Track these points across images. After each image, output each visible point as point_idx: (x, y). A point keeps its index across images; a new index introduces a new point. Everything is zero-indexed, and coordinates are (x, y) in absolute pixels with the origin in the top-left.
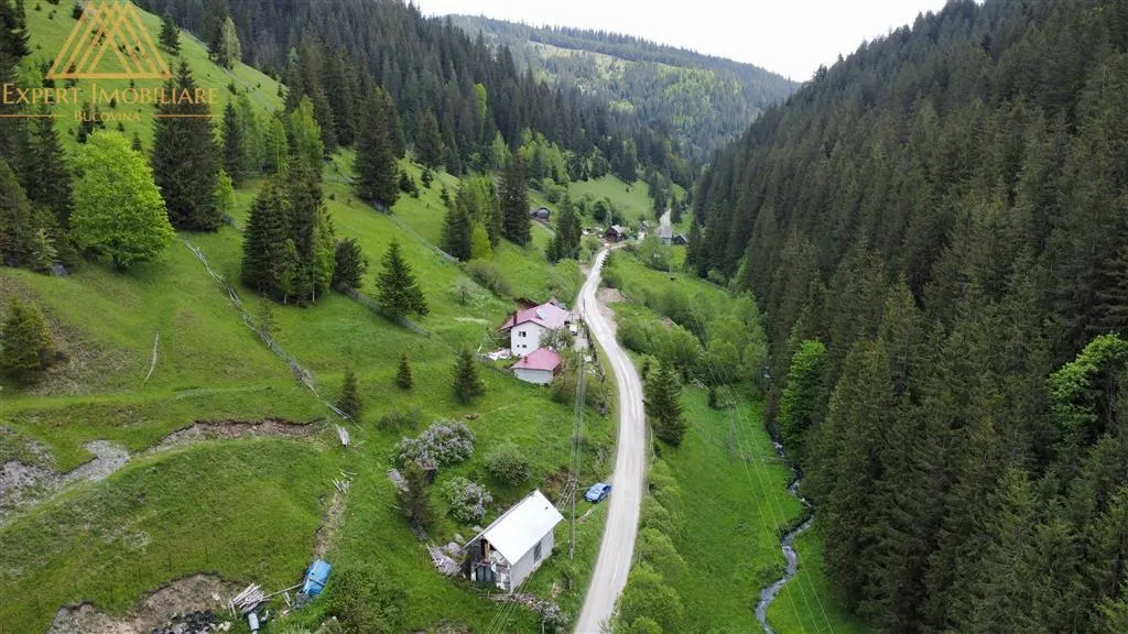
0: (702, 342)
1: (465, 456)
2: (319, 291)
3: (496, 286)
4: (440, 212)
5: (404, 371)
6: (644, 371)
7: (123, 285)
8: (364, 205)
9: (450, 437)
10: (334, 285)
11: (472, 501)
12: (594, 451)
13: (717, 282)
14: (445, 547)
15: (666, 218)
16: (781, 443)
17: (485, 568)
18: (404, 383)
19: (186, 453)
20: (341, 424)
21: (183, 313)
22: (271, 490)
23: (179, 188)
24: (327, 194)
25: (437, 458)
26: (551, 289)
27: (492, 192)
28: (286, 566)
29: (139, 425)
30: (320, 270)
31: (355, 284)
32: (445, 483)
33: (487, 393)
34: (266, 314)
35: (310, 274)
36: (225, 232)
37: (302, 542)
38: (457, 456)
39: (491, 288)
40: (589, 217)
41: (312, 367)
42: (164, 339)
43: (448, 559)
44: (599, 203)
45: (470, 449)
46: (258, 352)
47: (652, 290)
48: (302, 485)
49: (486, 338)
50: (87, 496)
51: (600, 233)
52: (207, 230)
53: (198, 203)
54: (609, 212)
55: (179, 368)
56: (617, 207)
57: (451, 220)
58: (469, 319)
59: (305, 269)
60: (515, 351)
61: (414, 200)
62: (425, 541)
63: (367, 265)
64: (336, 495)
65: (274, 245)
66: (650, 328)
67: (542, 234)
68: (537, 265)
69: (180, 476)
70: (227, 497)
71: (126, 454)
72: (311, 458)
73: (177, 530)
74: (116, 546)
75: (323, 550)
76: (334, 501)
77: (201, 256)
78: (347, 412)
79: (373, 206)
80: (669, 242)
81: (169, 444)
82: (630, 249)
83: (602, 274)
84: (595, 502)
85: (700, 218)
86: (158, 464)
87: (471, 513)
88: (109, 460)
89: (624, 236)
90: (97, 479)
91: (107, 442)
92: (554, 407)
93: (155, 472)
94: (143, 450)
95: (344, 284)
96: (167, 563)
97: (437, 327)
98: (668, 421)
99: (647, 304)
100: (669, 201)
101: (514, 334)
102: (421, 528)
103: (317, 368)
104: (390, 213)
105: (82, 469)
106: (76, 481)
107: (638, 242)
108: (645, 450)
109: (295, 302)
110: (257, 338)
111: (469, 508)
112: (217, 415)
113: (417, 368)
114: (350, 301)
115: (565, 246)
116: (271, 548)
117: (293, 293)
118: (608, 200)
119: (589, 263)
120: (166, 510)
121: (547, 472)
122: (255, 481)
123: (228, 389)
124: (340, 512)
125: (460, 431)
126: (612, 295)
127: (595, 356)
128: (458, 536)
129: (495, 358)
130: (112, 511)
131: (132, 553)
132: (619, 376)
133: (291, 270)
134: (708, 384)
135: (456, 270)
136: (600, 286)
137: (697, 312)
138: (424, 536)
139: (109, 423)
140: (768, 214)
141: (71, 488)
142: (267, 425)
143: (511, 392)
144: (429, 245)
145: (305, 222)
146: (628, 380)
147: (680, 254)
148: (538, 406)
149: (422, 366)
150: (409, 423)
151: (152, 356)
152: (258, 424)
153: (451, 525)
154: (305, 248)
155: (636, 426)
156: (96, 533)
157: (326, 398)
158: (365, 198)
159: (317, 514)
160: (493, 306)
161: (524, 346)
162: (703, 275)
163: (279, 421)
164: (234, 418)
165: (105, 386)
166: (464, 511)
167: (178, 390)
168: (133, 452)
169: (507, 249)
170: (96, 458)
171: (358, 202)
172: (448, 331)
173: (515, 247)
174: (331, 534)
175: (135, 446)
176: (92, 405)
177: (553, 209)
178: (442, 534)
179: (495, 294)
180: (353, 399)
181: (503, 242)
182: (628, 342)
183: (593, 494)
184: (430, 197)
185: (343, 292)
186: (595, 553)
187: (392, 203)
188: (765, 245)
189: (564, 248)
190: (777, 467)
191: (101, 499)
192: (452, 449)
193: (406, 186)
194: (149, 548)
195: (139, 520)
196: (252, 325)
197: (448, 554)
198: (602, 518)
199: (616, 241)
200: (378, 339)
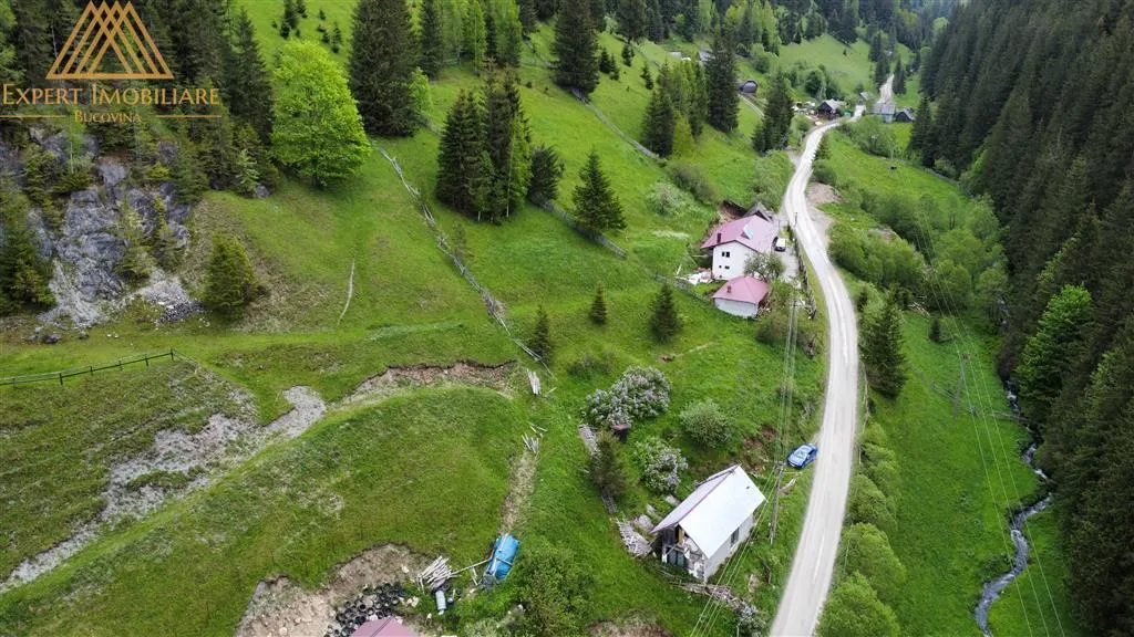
0: (927, 258)
1: (660, 410)
2: (513, 206)
3: (699, 190)
4: (642, 98)
5: (599, 305)
6: (861, 302)
7: (323, 206)
8: (561, 93)
9: (645, 388)
10: (529, 198)
11: (667, 469)
12: (800, 405)
13: (945, 174)
14: (635, 522)
15: (887, 88)
16: (1014, 393)
17: (677, 552)
18: (598, 317)
19: (379, 408)
20: (532, 368)
21: (378, 239)
22: (461, 450)
23: (376, 93)
24: (524, 81)
25: (631, 413)
26: (758, 191)
27: (698, 74)
28: (473, 538)
29: (334, 370)
30: (516, 186)
31: (551, 195)
32: (639, 444)
33: (685, 328)
34: (460, 237)
35: (505, 188)
36: (422, 136)
37: (491, 512)
38: (652, 411)
39: (693, 191)
40: (801, 88)
41: (505, 297)
42: (359, 268)
43: (639, 536)
44: (813, 73)
45: (665, 401)
46: (453, 283)
47: (871, 191)
48: (493, 444)
49: (687, 258)
50: (285, 455)
51: (813, 108)
52: (404, 135)
53: (394, 107)
54: (824, 84)
55: (373, 302)
56: (832, 77)
57: (652, 111)
58: (670, 233)
59: (499, 183)
60: (717, 271)
61: (614, 82)
62: (615, 515)
63: (563, 169)
64: (525, 453)
65: (468, 159)
66: (868, 243)
67: (750, 114)
68: (742, 156)
69: (371, 434)
70: (418, 457)
71: (322, 404)
72: (500, 411)
73: (370, 495)
74: (311, 511)
75: (510, 519)
76: (523, 461)
77: (398, 168)
78: (540, 353)
79: (571, 93)
80: (890, 119)
81: (362, 393)
82: (844, 129)
83: (813, 167)
84: (798, 468)
85: (929, 89)
86: (351, 421)
87: (665, 483)
88: (306, 410)
89: (839, 113)
90: (295, 433)
91: (304, 389)
92: (758, 349)
93: (348, 428)
94: (338, 399)
95: (539, 195)
96: (359, 531)
97: (635, 244)
98: (888, 371)
99: (863, 207)
100: (893, 66)
101: (717, 253)
102: (611, 500)
103: (511, 299)
104: (588, 101)
105: (280, 420)
106: (276, 434)
107: (853, 119)
108: (858, 403)
109: (489, 219)
110: (451, 264)
111: (663, 478)
112: (409, 358)
113: (612, 298)
114: (544, 215)
115: (775, 135)
116: (458, 517)
117: (488, 209)
118: (823, 68)
119: (799, 148)
120: (358, 471)
121: (747, 432)
122: (445, 437)
123: (420, 327)
124: (529, 475)
125: (655, 381)
126: (824, 193)
127: (805, 282)
128: (650, 508)
129: (695, 283)
130: (307, 473)
131: (326, 519)
132: (830, 303)
133: (485, 185)
134: (931, 309)
135: (655, 169)
136: (811, 181)
137: (922, 220)
138: (614, 509)
139: (307, 367)
140: (1019, 103)
141: (271, 443)
142: (459, 368)
143: (710, 327)
144: (628, 138)
145: (501, 131)
146: (840, 309)
147: (902, 134)
148: (740, 347)
149: (617, 295)
150: (601, 367)
151: (348, 289)
152: (449, 368)
153: (642, 495)
154: (500, 160)
155: (847, 371)
156: (293, 497)
157: (517, 336)
158: (563, 85)
159: (505, 477)
160: (694, 215)
161: (727, 268)
162: (928, 163)
163: (470, 363)
164: (426, 361)
165: (304, 323)
166: (658, 481)
167: (372, 327)
168: (328, 401)
169: (711, 138)
170: (294, 408)
171: (554, 89)
172: (646, 249)
173: (719, 134)
174: (519, 501)
175: (330, 395)
176: (290, 346)
177: (761, 79)
178: (634, 506)
179: (696, 199)
180: (546, 341)
181: (708, 130)
182: (842, 260)
183: (796, 459)
184: (630, 77)
185: (538, 205)
186: (797, 536)
187: (592, 90)
188: (1013, 140)
189: (773, 136)
190: (1010, 425)
191: (297, 459)
192: (646, 403)
193: (607, 66)
194: (342, 513)
195: (333, 482)
196: (446, 248)
197: (639, 530)
198: (806, 486)
199: (830, 119)
200: (573, 263)
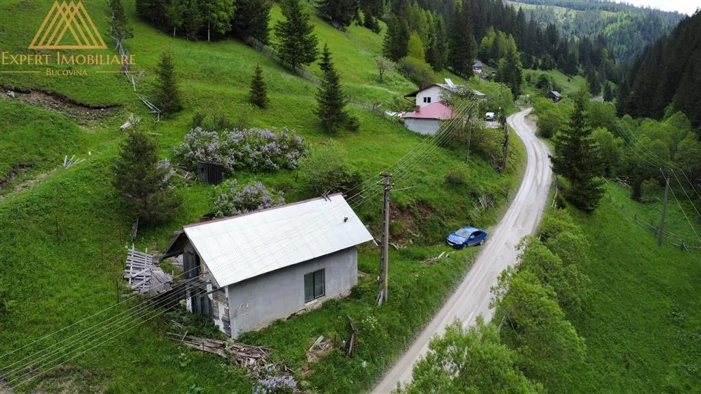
3: (421, 79)
12: (475, 196)
17: (201, 290)
31: (265, 41)
40: (534, 86)
44: (543, 75)
45: (294, 160)
54: (550, 83)
89: (561, 99)
92: (436, 150)
95: (253, 38)
101: (419, 99)
104: (345, 30)
108: (546, 207)
129: (391, 114)
155: (539, 187)
173: (459, 78)
183: (457, 238)
187: (347, 23)
198: (460, 262)
